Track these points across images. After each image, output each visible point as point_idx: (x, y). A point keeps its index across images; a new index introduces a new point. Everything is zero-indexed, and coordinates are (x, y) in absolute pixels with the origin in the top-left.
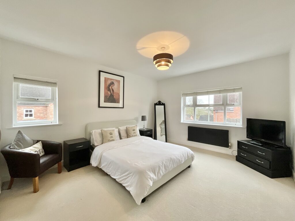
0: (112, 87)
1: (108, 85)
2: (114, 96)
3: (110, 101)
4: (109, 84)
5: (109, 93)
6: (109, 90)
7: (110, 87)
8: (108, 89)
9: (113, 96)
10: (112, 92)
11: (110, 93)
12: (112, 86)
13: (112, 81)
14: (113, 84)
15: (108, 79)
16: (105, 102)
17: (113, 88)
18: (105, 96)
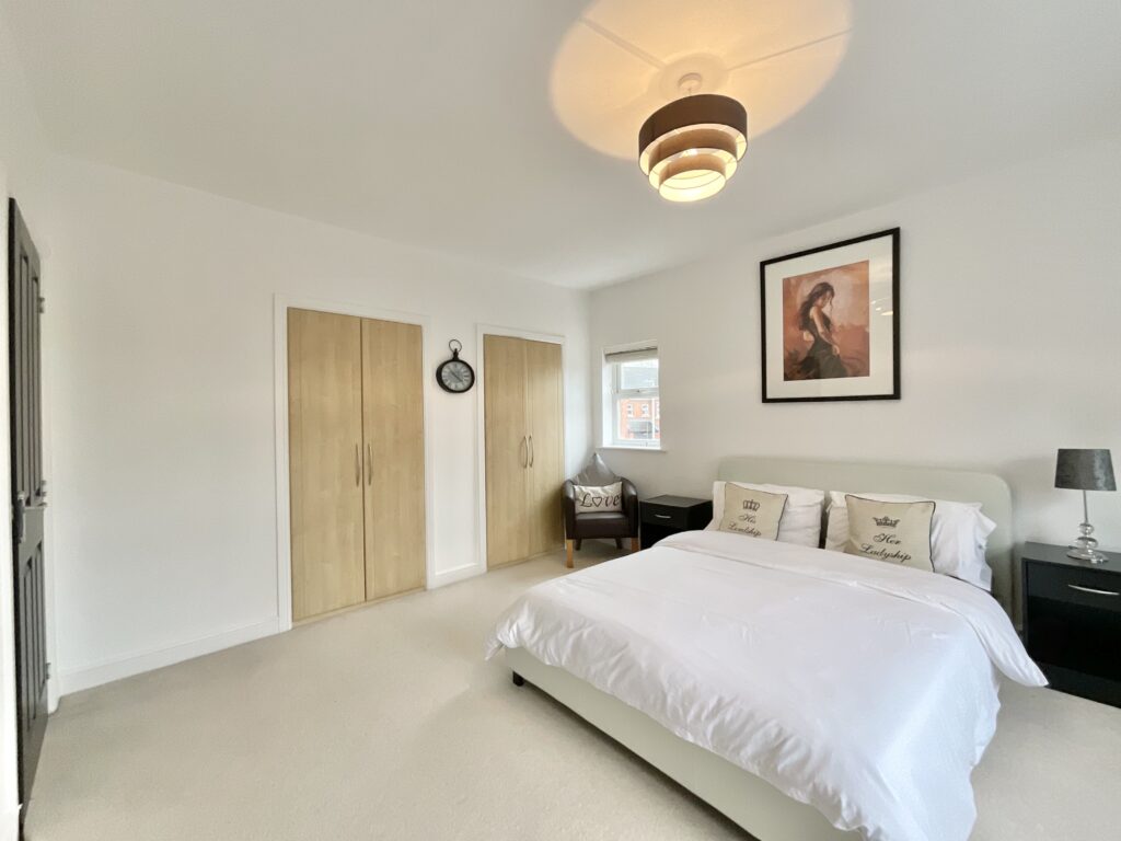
0: (820, 308)
1: (799, 307)
2: (835, 347)
3: (812, 373)
4: (806, 300)
5: (807, 337)
6: (806, 323)
7: (813, 313)
8: (800, 319)
9: (828, 346)
10: (820, 329)
11: (811, 338)
12: (820, 302)
13: (823, 279)
14: (828, 293)
15: (800, 279)
16: (787, 378)
17: (826, 310)
18: (790, 354)
